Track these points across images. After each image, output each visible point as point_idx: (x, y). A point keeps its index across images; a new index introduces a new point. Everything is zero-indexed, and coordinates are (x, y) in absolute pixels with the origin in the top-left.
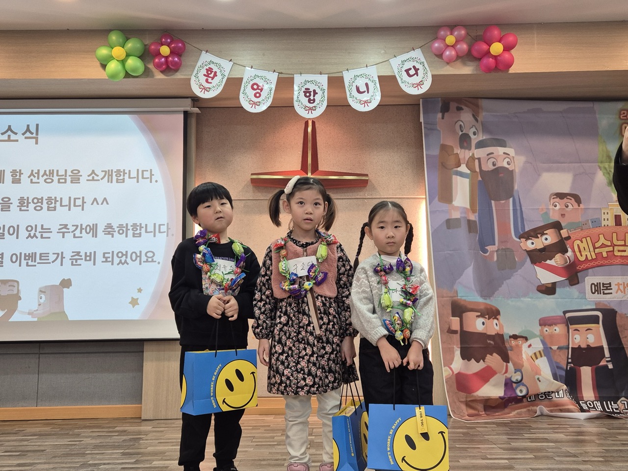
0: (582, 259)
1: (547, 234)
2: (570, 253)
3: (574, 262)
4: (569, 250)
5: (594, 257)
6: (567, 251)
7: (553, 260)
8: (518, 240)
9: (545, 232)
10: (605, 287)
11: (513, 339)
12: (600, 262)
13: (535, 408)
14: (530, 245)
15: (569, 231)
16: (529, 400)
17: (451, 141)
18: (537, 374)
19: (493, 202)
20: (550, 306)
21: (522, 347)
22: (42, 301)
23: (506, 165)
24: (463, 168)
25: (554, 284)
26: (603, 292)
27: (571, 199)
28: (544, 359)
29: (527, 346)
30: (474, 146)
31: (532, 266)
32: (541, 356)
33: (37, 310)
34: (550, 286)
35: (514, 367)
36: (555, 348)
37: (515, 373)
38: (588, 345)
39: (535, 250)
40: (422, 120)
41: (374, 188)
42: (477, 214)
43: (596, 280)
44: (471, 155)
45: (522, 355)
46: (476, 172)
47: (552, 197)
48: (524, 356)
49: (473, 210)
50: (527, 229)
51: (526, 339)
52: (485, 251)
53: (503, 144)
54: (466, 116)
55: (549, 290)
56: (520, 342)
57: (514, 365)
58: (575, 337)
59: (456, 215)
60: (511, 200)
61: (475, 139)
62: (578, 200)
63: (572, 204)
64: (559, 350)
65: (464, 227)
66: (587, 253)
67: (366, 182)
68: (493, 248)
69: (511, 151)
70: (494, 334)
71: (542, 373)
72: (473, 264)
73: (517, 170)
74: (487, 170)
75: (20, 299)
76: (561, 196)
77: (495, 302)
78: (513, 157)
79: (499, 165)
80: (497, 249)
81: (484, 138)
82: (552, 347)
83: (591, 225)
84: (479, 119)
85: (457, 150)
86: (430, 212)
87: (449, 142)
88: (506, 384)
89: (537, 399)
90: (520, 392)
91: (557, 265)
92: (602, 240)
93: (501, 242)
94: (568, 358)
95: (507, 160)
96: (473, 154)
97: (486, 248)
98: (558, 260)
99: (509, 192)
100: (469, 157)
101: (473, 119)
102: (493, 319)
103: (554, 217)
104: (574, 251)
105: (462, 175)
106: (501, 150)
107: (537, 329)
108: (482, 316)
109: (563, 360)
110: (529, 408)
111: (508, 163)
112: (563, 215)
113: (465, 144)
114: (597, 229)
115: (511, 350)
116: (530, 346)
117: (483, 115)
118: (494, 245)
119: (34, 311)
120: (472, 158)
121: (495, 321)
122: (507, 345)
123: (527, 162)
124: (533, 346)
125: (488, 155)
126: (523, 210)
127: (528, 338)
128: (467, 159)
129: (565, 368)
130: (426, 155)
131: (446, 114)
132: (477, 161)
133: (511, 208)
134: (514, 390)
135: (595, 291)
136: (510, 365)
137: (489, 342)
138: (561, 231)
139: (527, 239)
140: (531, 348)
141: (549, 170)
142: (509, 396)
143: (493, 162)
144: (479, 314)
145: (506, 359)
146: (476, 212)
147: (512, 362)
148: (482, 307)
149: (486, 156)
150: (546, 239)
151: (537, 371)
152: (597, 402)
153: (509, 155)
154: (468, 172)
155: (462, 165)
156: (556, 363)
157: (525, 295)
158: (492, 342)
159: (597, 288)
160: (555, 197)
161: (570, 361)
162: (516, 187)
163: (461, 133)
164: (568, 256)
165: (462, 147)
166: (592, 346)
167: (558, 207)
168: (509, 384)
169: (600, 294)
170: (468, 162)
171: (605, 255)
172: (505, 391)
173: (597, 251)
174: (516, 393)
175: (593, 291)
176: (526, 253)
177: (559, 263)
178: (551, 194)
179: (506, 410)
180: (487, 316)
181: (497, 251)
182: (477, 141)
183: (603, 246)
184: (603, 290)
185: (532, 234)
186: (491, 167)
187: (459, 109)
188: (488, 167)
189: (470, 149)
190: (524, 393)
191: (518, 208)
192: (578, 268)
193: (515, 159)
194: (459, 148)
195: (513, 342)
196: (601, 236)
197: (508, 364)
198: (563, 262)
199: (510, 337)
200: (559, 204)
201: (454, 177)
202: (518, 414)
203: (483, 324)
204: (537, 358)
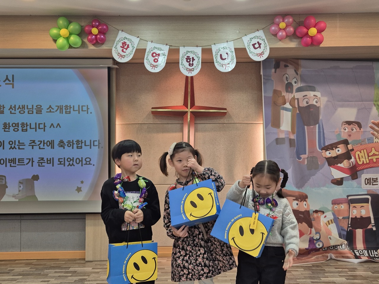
0: (360, 163)
1: (339, 147)
2: (353, 160)
3: (355, 165)
4: (353, 157)
5: (368, 162)
6: (351, 158)
7: (342, 164)
8: (321, 151)
9: (338, 146)
10: (374, 180)
11: (315, 213)
12: (370, 165)
13: (327, 254)
14: (328, 154)
15: (353, 145)
16: (323, 250)
17: (280, 88)
18: (329, 235)
19: (306, 127)
20: (339, 192)
21: (320, 218)
22: (21, 188)
23: (315, 103)
24: (288, 105)
25: (342, 179)
26: (373, 184)
27: (355, 125)
28: (334, 224)
29: (324, 217)
30: (295, 90)
31: (329, 167)
32: (332, 223)
33: (18, 194)
34: (339, 180)
35: (315, 231)
36: (341, 218)
37: (316, 234)
38: (361, 216)
39: (331, 157)
40: (262, 73)
41: (230, 117)
42: (295, 135)
43: (368, 176)
44: (292, 97)
45: (320, 223)
46: (296, 107)
47: (344, 124)
48: (322, 224)
49: (293, 132)
50: (326, 144)
51: (323, 212)
52: (299, 158)
53: (313, 89)
54: (290, 71)
55: (339, 182)
56: (320, 214)
57: (315, 229)
58: (353, 212)
59: (282, 136)
60: (317, 125)
61: (295, 86)
62: (360, 125)
63: (355, 128)
64: (343, 219)
65: (287, 143)
66: (364, 160)
67: (225, 113)
68: (305, 156)
69: (318, 94)
70: (304, 211)
71: (332, 234)
72: (292, 167)
73: (322, 107)
74: (302, 106)
75: (7, 187)
76: (349, 123)
77: (304, 190)
78: (320, 98)
79: (310, 103)
80: (307, 157)
81: (302, 85)
82: (339, 218)
83: (367, 142)
84: (298, 73)
85: (284, 94)
86: (266, 133)
87: (279, 88)
88: (310, 241)
89: (328, 249)
90: (319, 245)
91: (344, 167)
92: (374, 151)
93: (310, 152)
94: (348, 224)
95: (316, 100)
96: (294, 96)
97: (300, 156)
98: (345, 164)
99: (316, 121)
100: (291, 98)
101: (294, 73)
102: (303, 201)
103: (344, 137)
104: (355, 158)
105: (287, 109)
106: (311, 94)
107: (330, 206)
108: (297, 199)
109: (345, 225)
110: (323, 255)
111: (316, 102)
112: (350, 135)
113: (289, 89)
114: (371, 144)
115: (314, 220)
116: (325, 217)
117: (301, 71)
118: (306, 154)
119: (17, 195)
120: (294, 98)
121: (305, 203)
122: (311, 217)
123: (328, 101)
124: (327, 217)
125: (303, 96)
126: (324, 132)
127: (325, 212)
128: (290, 99)
129: (346, 230)
130: (264, 96)
131: (278, 70)
132: (296, 101)
133: (317, 131)
134: (315, 244)
135: (368, 183)
136: (313, 230)
137: (300, 215)
138: (348, 146)
139: (327, 150)
140: (326, 218)
141: (342, 106)
142: (311, 248)
143: (307, 101)
144: (295, 198)
145: (310, 226)
146: (295, 134)
147: (314, 228)
148: (297, 194)
149: (302, 97)
150: (338, 151)
151: (329, 233)
152: (365, 251)
153: (317, 96)
154: (291, 107)
155: (287, 103)
156: (341, 227)
157: (324, 185)
158: (302, 216)
159: (369, 181)
160: (345, 123)
161: (350, 226)
162: (321, 118)
163: (286, 82)
164: (352, 162)
165: (287, 91)
166: (364, 216)
167: (347, 131)
168: (312, 241)
169: (371, 185)
170: (290, 101)
171: (375, 160)
172: (309, 245)
173: (370, 158)
174: (316, 246)
175: (366, 183)
176: (325, 159)
177: (346, 165)
178: (343, 122)
179: (309, 256)
180: (300, 200)
181: (307, 158)
182: (297, 87)
183: (374, 155)
184: (372, 182)
185: (330, 147)
186: (305, 105)
187: (286, 66)
188: (304, 104)
189: (292, 93)
190: (321, 246)
191: (322, 131)
192: (357, 169)
193: (320, 99)
194: (285, 91)
195: (315, 215)
196: (373, 149)
197: (312, 229)
198: (348, 165)
199: (314, 212)
200: (348, 128)
201: (282, 111)
202: (317, 258)
203: (297, 204)
204: (329, 224)
